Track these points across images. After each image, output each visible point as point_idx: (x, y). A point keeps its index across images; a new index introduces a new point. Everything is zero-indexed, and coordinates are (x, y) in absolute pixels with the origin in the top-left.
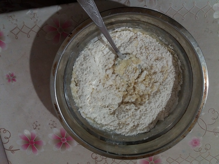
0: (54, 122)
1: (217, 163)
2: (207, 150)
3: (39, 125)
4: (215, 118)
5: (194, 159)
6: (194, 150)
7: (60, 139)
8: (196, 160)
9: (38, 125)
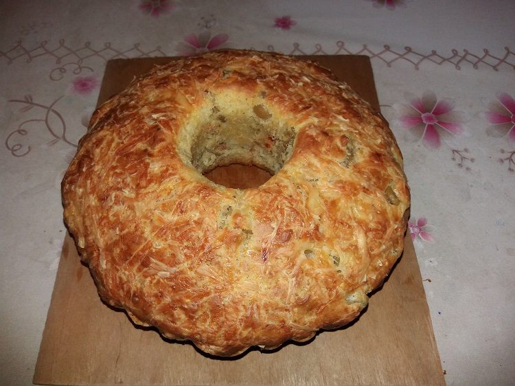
0: (460, 165)
1: (46, 42)
2: (60, 69)
3: (502, 161)
4: (17, 133)
5: (100, 53)
6: (92, 70)
7: (439, 122)
8: (94, 51)
9: (507, 162)
